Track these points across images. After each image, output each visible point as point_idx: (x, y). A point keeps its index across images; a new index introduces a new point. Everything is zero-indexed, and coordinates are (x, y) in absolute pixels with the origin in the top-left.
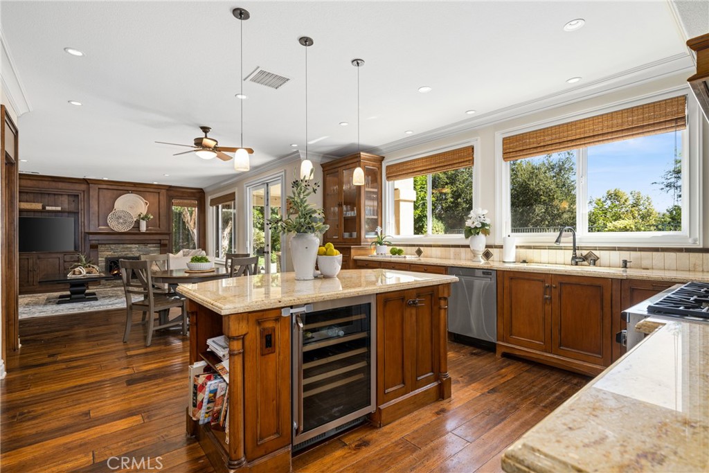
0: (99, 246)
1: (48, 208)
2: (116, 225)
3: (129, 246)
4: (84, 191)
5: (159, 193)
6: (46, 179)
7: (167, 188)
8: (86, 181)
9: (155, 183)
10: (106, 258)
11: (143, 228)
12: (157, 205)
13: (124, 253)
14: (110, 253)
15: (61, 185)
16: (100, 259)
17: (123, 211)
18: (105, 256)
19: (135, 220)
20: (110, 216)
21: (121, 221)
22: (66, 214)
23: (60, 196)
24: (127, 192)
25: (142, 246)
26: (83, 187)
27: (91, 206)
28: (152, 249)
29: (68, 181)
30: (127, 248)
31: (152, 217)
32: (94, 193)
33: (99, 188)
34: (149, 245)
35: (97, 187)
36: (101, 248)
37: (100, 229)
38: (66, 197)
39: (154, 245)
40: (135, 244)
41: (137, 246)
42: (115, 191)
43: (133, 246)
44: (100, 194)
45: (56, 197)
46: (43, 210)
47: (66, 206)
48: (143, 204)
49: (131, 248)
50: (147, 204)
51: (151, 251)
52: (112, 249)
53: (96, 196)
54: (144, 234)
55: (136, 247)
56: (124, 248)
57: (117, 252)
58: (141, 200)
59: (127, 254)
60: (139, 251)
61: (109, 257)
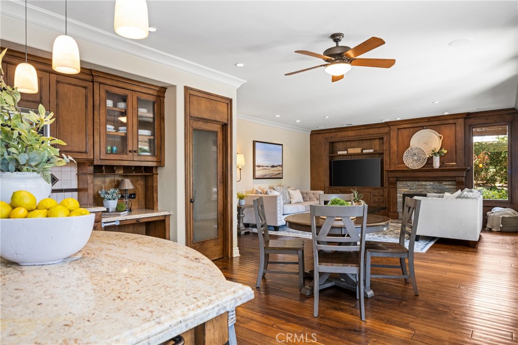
0: (398, 183)
1: (365, 151)
2: (411, 162)
3: (424, 183)
4: (387, 133)
5: (455, 123)
6: (362, 128)
7: (465, 116)
8: (388, 124)
9: (446, 113)
10: (403, 194)
11: (437, 163)
12: (453, 137)
13: (419, 190)
14: (407, 190)
15: (371, 131)
16: (398, 195)
17: (417, 148)
18: (403, 193)
19: (428, 156)
20: (405, 154)
21: (416, 158)
22: (378, 155)
23: (374, 141)
24: (423, 127)
25: (436, 184)
26: (386, 130)
27: (391, 146)
28: (447, 187)
29: (375, 126)
30: (422, 185)
31: (445, 152)
32: (393, 134)
33: (398, 129)
34: (445, 183)
35: (395, 128)
36: (399, 184)
37: (399, 167)
38: (378, 140)
39: (450, 183)
40: (430, 181)
41: (431, 183)
42: (412, 130)
43: (428, 183)
44: (399, 134)
45: (371, 141)
46: (362, 154)
47: (377, 148)
48: (437, 138)
50: (441, 137)
51: (446, 189)
52: (408, 186)
53: (395, 137)
54: (436, 170)
55: (431, 185)
56: (419, 185)
57: (413, 189)
58: (436, 134)
59: (422, 191)
60: (434, 189)
61: (406, 193)
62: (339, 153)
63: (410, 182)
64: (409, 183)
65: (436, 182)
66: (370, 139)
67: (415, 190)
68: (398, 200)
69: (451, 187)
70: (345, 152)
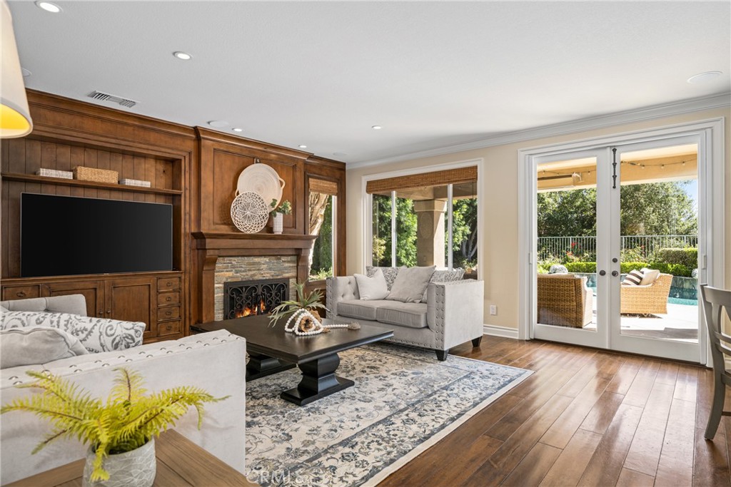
0: (218, 260)
1: (129, 182)
2: (241, 220)
3: (257, 260)
4: (190, 153)
8: (195, 134)
10: (225, 283)
11: (279, 228)
14: (230, 274)
16: (216, 285)
17: (250, 195)
18: (224, 280)
19: (268, 211)
20: (234, 205)
21: (248, 213)
23: (143, 160)
24: (253, 159)
25: (273, 260)
26: (189, 144)
27: (202, 182)
28: (287, 265)
30: (254, 264)
31: (290, 208)
32: (206, 157)
34: (283, 259)
36: (219, 264)
37: (217, 230)
38: (152, 162)
39: (289, 258)
40: (265, 256)
41: (267, 259)
42: (237, 159)
43: (263, 260)
44: (216, 160)
45: (136, 161)
46: (121, 188)
48: (277, 184)
49: (259, 263)
50: (281, 183)
51: (286, 268)
52: (233, 267)
53: (210, 164)
54: (278, 237)
55: (266, 263)
56: (249, 264)
57: (241, 271)
58: (274, 176)
59: (254, 275)
60: (270, 269)
61: (229, 280)
62: (45, 173)
63: (236, 259)
64: (235, 261)
65: (273, 258)
66: (135, 155)
67: (244, 274)
68: (216, 296)
69: (291, 265)
70: (68, 176)
